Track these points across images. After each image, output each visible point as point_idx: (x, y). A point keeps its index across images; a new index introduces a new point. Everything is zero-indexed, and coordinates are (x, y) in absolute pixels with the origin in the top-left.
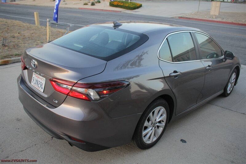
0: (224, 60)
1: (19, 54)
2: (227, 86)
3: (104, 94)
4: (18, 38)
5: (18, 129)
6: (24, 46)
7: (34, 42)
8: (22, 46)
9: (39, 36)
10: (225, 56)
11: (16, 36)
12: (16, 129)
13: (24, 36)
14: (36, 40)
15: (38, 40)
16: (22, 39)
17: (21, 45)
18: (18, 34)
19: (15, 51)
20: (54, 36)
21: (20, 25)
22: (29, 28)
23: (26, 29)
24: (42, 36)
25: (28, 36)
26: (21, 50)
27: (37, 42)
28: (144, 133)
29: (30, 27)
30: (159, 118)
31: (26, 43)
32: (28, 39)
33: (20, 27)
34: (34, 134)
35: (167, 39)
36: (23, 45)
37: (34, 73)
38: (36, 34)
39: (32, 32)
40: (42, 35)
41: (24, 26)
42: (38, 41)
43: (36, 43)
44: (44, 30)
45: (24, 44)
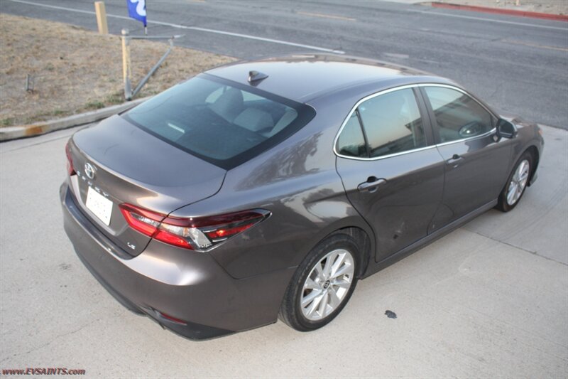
0: (495, 138)
1: (62, 110)
2: (505, 189)
3: (218, 237)
4: (60, 70)
5: (66, 286)
6: (74, 90)
7: (96, 79)
8: (69, 90)
9: (106, 64)
10: (497, 129)
11: (55, 65)
12: (61, 286)
13: (74, 65)
14: (99, 76)
15: (104, 75)
16: (70, 72)
17: (66, 88)
18: (61, 61)
19: (56, 103)
20: (138, 64)
21: (64, 36)
22: (84, 42)
23: (77, 45)
24: (112, 63)
25: (82, 64)
26: (68, 102)
27: (102, 80)
28: (304, 301)
29: (86, 40)
30: (337, 271)
31: (77, 84)
32: (82, 73)
33: (65, 42)
34: (95, 297)
35: (357, 110)
36: (71, 87)
37: (90, 188)
38: (99, 59)
39: (91, 54)
40: (113, 61)
41: (72, 37)
42: (102, 77)
43: (98, 83)
44: (117, 46)
45: (74, 84)
